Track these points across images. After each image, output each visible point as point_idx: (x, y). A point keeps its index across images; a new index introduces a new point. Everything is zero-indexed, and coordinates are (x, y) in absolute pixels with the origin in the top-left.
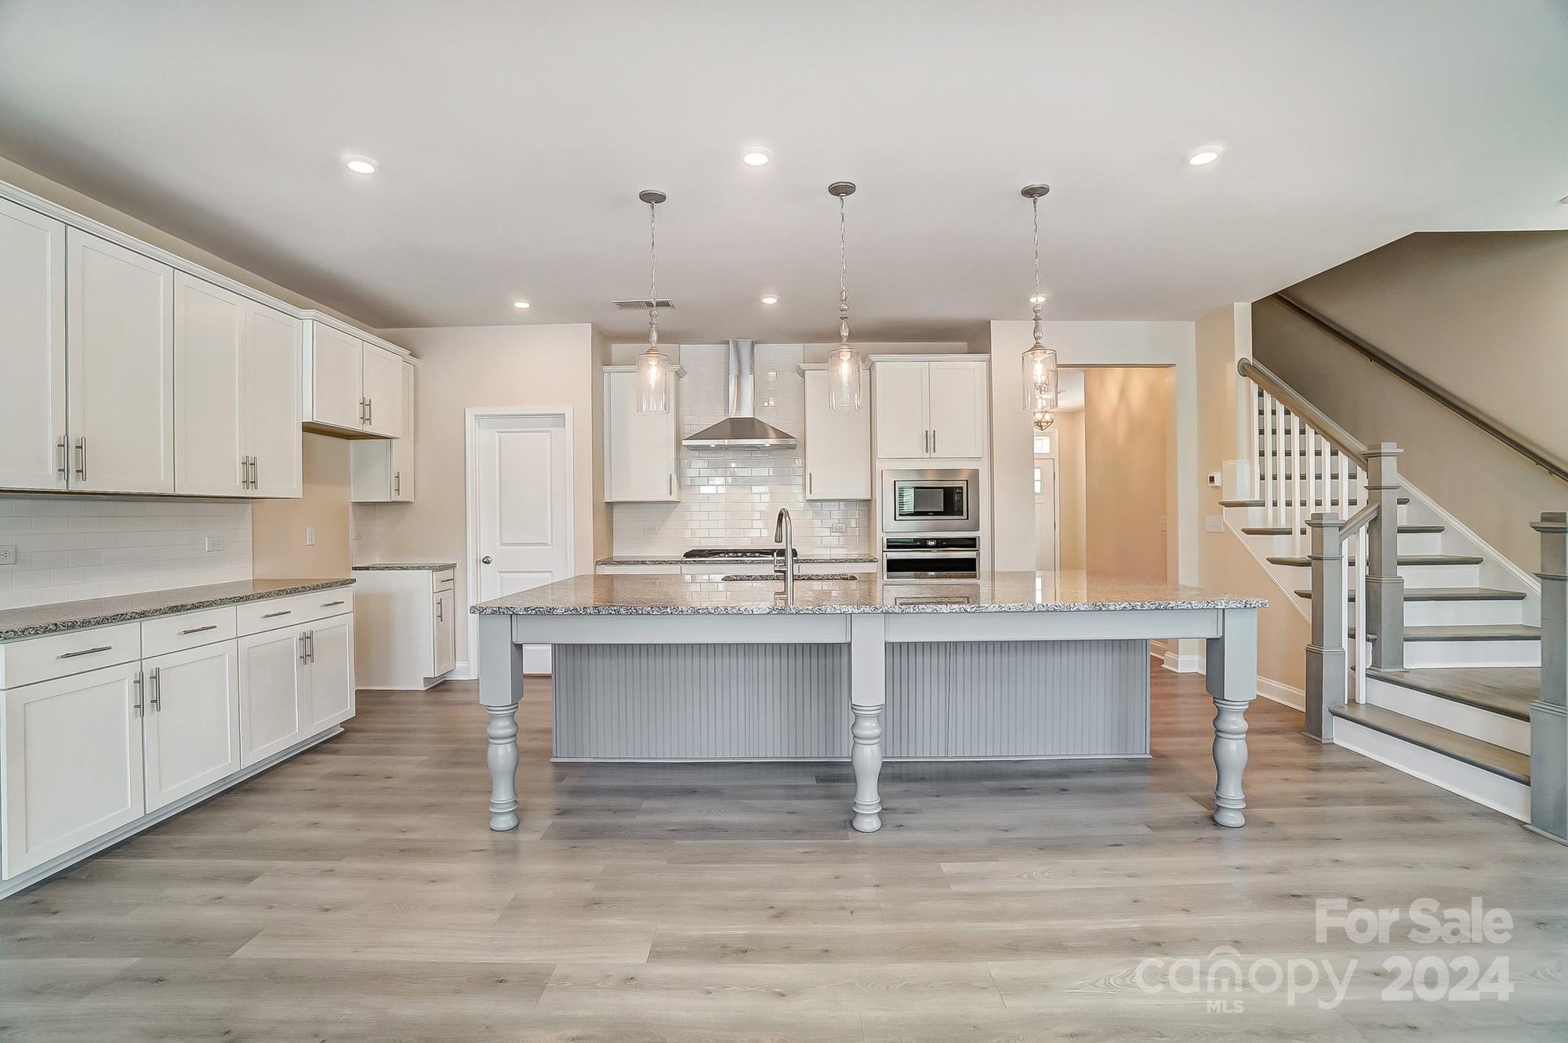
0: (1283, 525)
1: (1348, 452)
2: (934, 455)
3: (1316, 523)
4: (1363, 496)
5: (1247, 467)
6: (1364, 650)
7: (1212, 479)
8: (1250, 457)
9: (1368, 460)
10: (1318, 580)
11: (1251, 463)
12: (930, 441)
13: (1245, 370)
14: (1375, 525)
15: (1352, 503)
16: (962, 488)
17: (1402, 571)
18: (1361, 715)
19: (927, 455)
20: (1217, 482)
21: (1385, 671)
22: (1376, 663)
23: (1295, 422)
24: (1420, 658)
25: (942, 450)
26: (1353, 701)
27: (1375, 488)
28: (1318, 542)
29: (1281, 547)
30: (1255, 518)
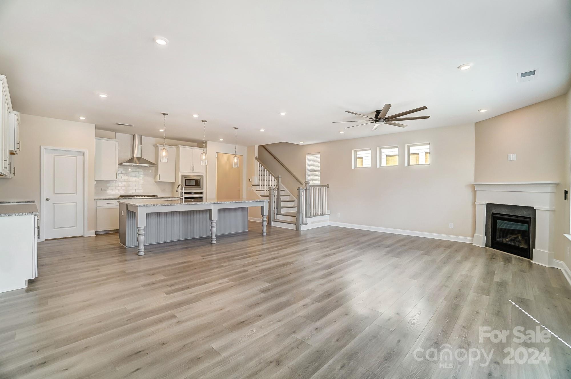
0: (263, 189)
1: (274, 177)
2: (193, 172)
3: (270, 189)
4: (276, 184)
5: (256, 178)
6: (276, 210)
7: (250, 180)
8: (257, 176)
9: (277, 178)
10: (270, 199)
11: (257, 177)
12: (193, 168)
13: (256, 159)
14: (278, 189)
15: (274, 185)
16: (199, 180)
17: (281, 197)
18: (276, 220)
19: (192, 172)
20: (251, 181)
21: (279, 213)
22: (278, 212)
23: (265, 170)
24: (283, 211)
25: (195, 170)
26: (275, 219)
27: (278, 183)
28: (270, 192)
29: (262, 193)
30: (258, 188)
